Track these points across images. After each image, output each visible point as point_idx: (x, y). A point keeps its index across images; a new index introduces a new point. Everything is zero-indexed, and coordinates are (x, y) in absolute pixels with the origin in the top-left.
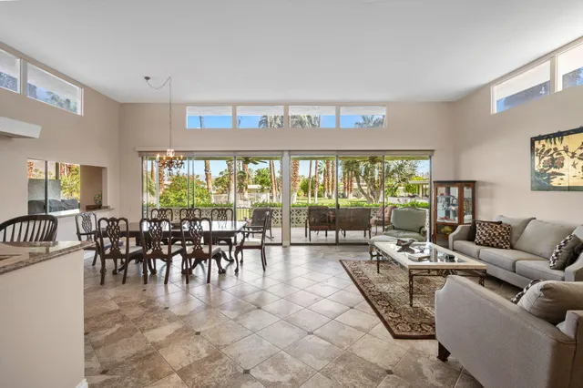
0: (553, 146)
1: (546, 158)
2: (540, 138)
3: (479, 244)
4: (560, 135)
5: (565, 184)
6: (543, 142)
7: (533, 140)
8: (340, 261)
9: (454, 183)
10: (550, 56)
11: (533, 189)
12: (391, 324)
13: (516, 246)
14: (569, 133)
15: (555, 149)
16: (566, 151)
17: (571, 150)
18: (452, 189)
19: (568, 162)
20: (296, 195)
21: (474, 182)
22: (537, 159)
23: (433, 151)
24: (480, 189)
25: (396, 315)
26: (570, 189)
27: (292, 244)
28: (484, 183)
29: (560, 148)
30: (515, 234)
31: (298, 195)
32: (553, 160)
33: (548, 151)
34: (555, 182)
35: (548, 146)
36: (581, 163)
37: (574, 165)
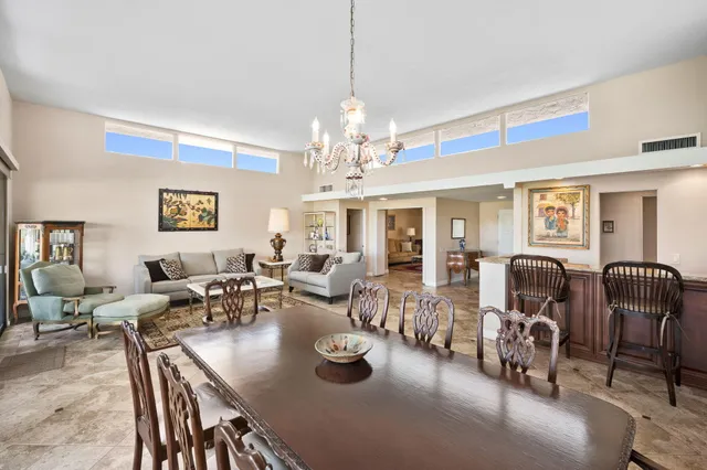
0: (179, 199)
1: (173, 207)
2: (167, 191)
4: (186, 193)
5: (187, 226)
6: (171, 194)
7: (161, 191)
11: (159, 230)
14: (191, 193)
15: (181, 202)
16: (189, 205)
17: (192, 204)
19: (189, 211)
21: (83, 223)
22: (165, 206)
26: (190, 229)
29: (184, 202)
32: (179, 209)
33: (175, 202)
34: (180, 225)
35: (175, 198)
36: (197, 214)
37: (194, 214)
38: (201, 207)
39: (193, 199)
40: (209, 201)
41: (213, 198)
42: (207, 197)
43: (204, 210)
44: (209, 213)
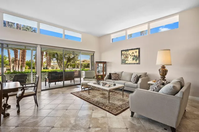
0: (126, 53)
1: (125, 56)
2: (123, 51)
3: (113, 80)
4: (128, 50)
5: (129, 63)
6: (124, 52)
7: (122, 51)
8: (71, 93)
9: (101, 62)
10: (125, 30)
11: (121, 64)
12: (110, 111)
13: (121, 79)
14: (130, 50)
15: (127, 54)
16: (129, 54)
17: (130, 54)
18: (99, 64)
19: (129, 57)
20: (24, 68)
21: (106, 62)
22: (123, 56)
23: (94, 52)
24: (107, 64)
25: (109, 108)
26: (130, 64)
27: (42, 90)
28: (108, 62)
29: (128, 53)
30: (120, 76)
31: (25, 68)
32: (126, 56)
33: (125, 54)
34: (127, 62)
35: (125, 53)
36: (132, 57)
37: (131, 58)
38: (133, 55)
39: (130, 52)
40: (136, 52)
41: (137, 50)
42: (135, 50)
43: (134, 56)
44: (136, 57)
